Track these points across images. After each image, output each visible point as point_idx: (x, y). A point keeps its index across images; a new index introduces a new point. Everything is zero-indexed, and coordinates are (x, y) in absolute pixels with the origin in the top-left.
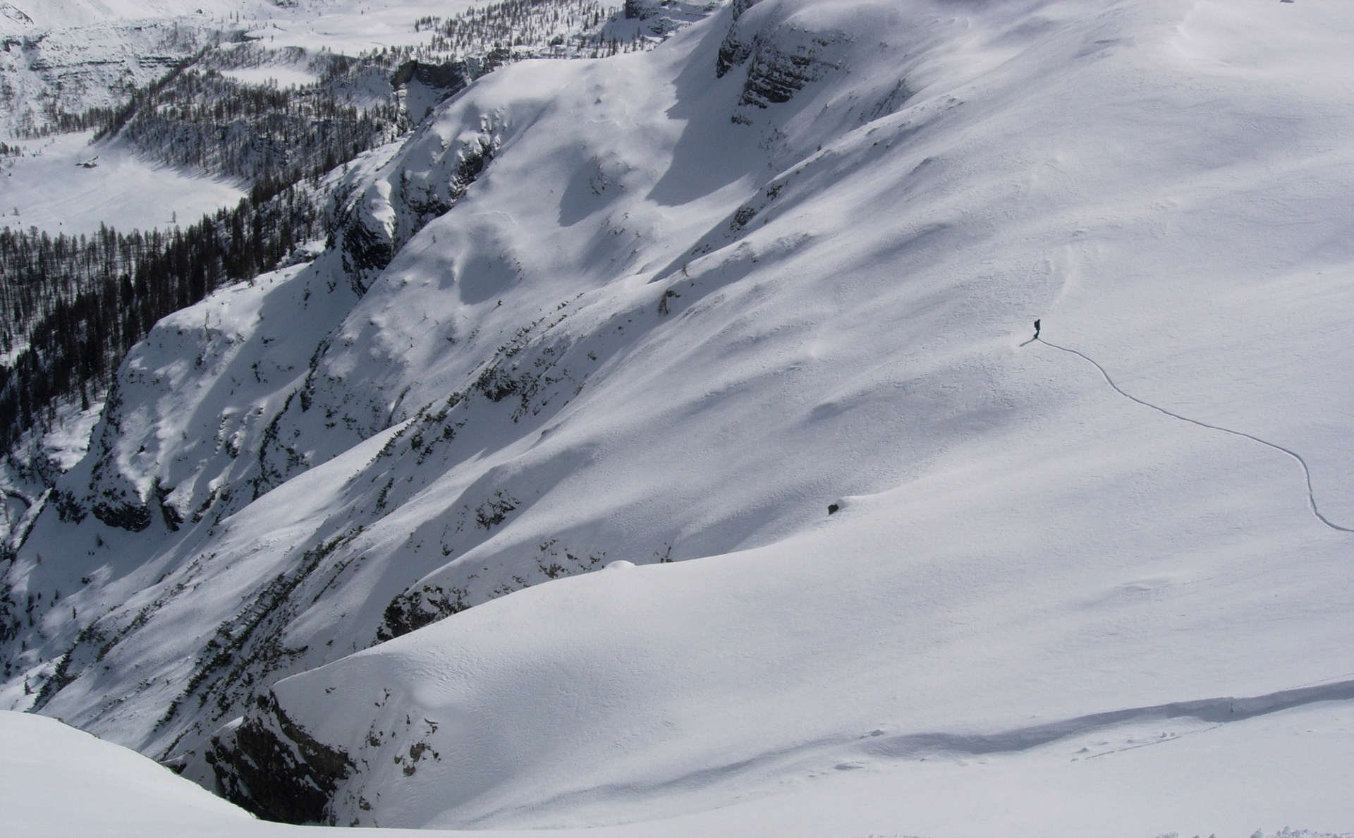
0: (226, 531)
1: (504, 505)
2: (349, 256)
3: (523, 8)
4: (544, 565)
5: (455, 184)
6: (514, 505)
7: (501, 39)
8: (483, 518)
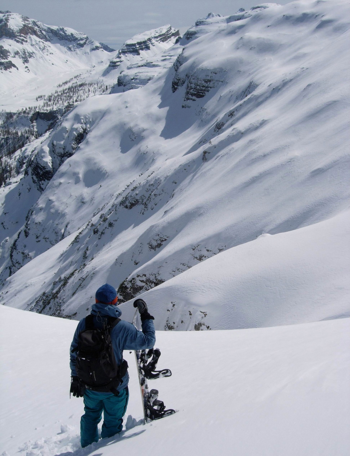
0: (10, 282)
1: (162, 239)
2: (35, 177)
3: (76, 89)
4: (195, 256)
5: (74, 144)
6: (166, 238)
7: (70, 100)
8: (152, 246)
